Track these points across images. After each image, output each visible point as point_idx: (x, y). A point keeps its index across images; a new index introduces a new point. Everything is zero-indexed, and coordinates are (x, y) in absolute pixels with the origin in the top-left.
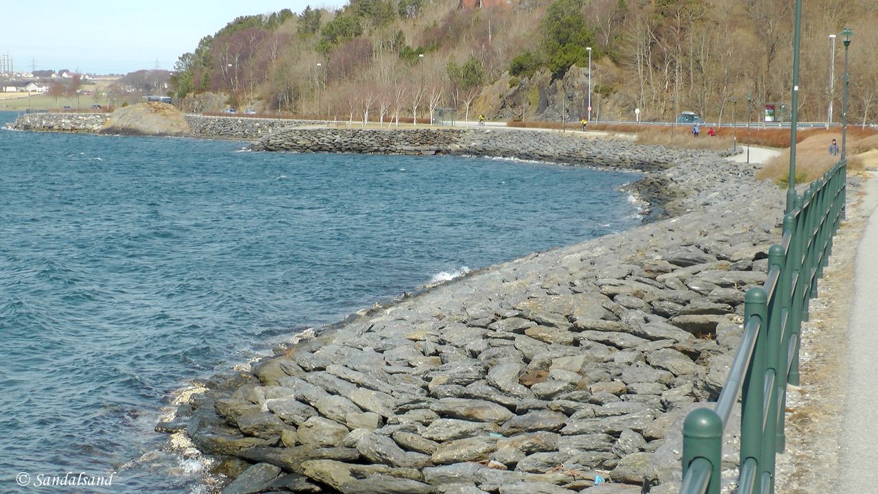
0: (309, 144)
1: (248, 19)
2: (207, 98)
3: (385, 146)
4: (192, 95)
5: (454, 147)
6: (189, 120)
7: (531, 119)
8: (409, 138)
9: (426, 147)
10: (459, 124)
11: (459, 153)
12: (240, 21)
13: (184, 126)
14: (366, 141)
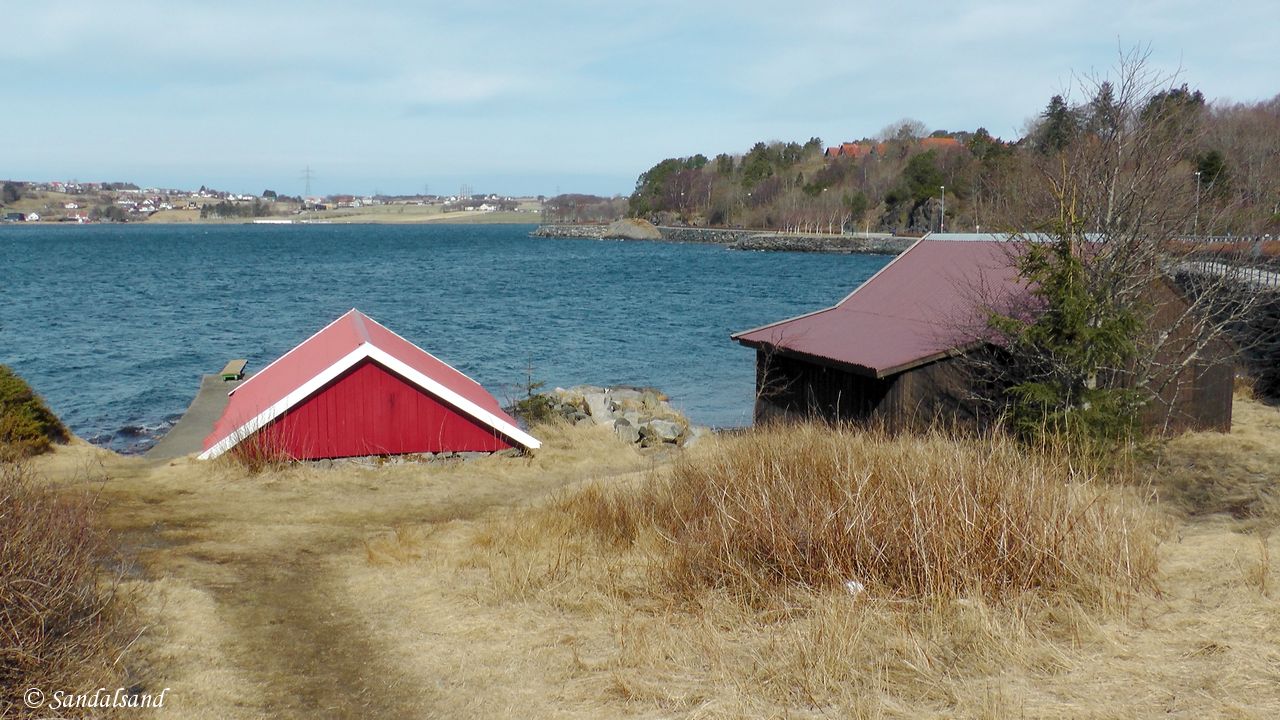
0: (770, 246)
1: (672, 160)
2: (662, 215)
3: (818, 248)
4: (650, 213)
5: (863, 249)
6: (660, 230)
7: (903, 231)
8: (833, 242)
9: (845, 249)
10: (861, 235)
11: (867, 252)
12: (665, 162)
13: (658, 235)
14: (806, 244)
